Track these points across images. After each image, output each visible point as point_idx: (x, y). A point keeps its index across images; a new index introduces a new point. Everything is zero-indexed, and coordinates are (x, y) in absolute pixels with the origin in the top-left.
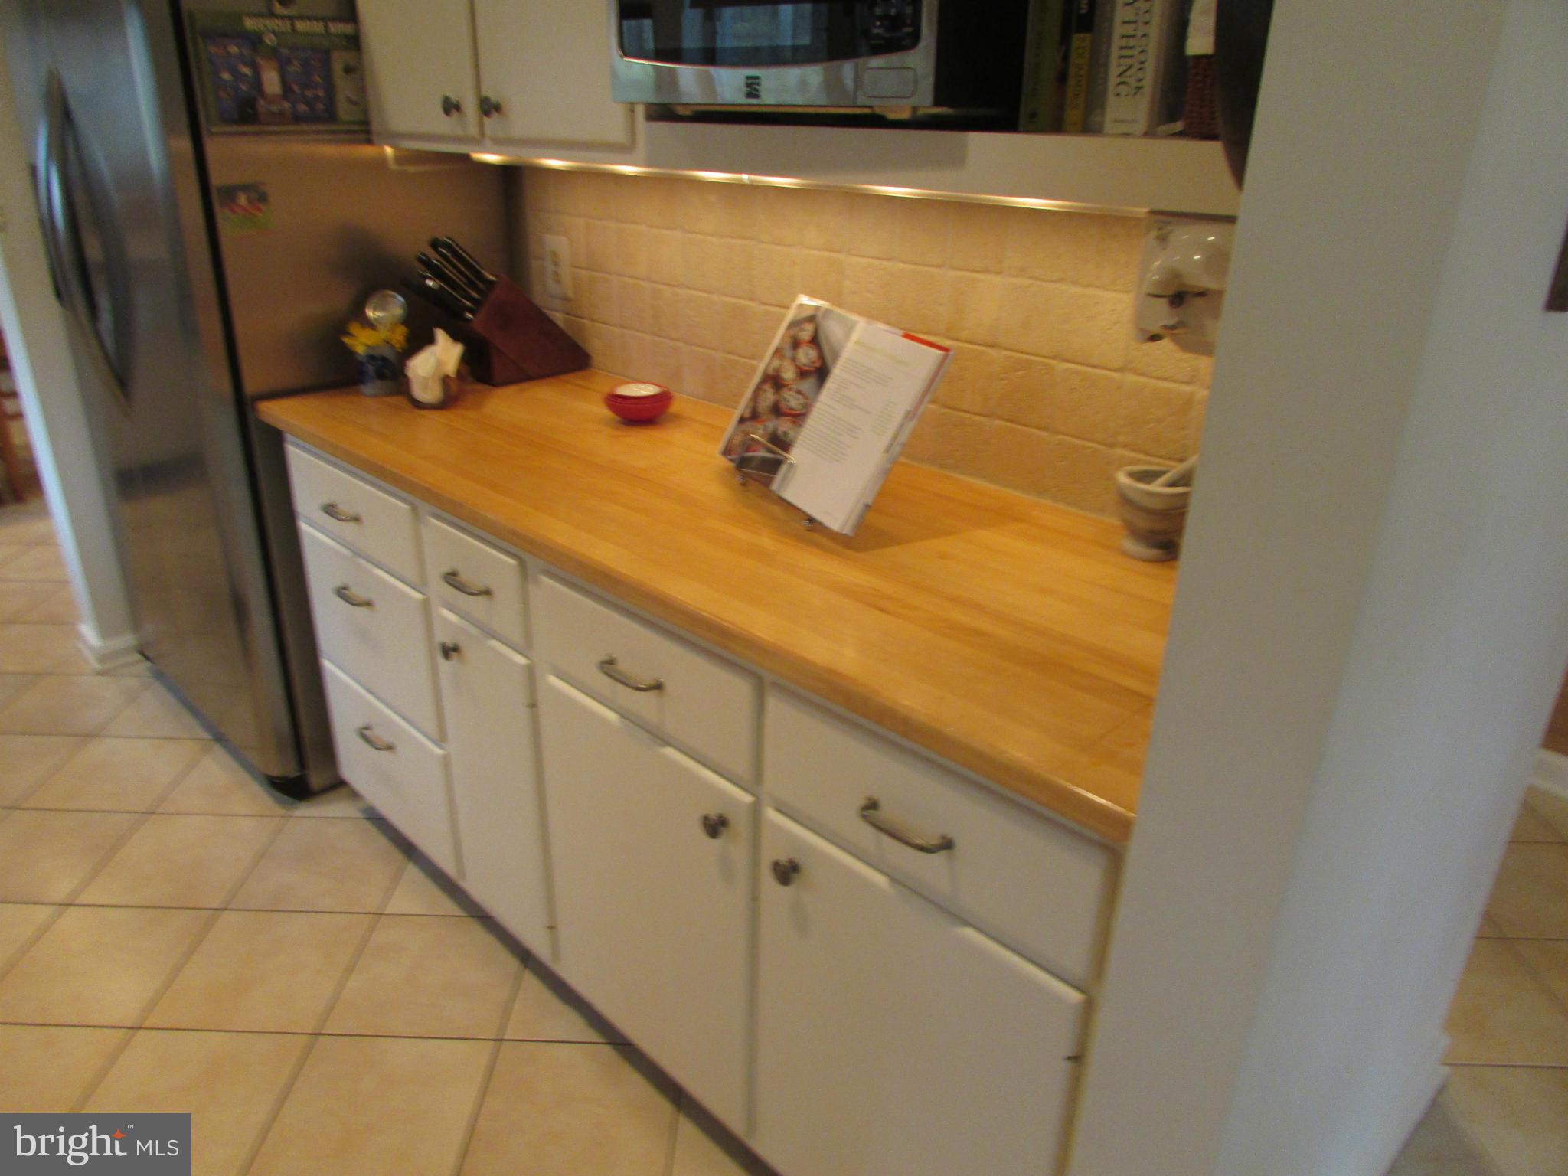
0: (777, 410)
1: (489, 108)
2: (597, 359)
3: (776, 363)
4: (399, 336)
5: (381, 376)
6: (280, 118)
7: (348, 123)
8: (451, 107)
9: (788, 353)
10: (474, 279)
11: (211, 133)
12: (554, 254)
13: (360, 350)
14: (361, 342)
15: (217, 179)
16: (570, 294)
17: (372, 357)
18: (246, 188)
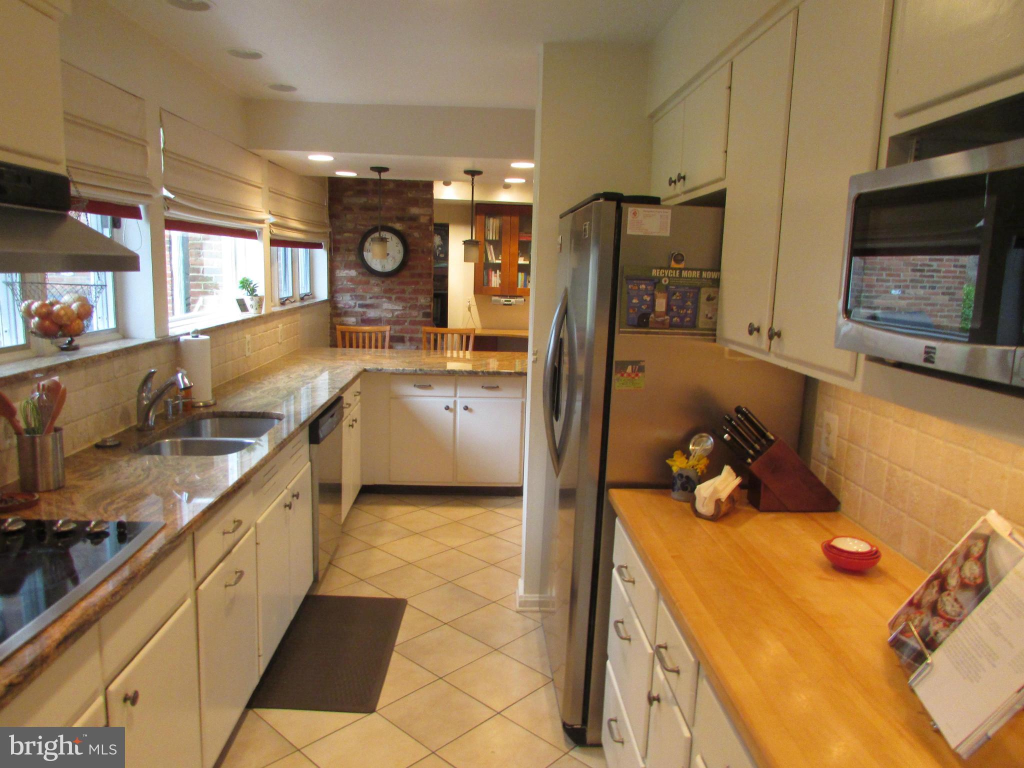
0: (934, 609)
1: (774, 334)
2: (843, 506)
3: (949, 565)
4: (702, 465)
5: (684, 488)
6: (662, 325)
7: (703, 330)
8: (753, 330)
9: (960, 560)
10: (759, 437)
11: (620, 332)
12: (828, 425)
13: (675, 469)
14: (678, 464)
15: (617, 357)
16: (834, 456)
17: (681, 475)
18: (633, 363)
